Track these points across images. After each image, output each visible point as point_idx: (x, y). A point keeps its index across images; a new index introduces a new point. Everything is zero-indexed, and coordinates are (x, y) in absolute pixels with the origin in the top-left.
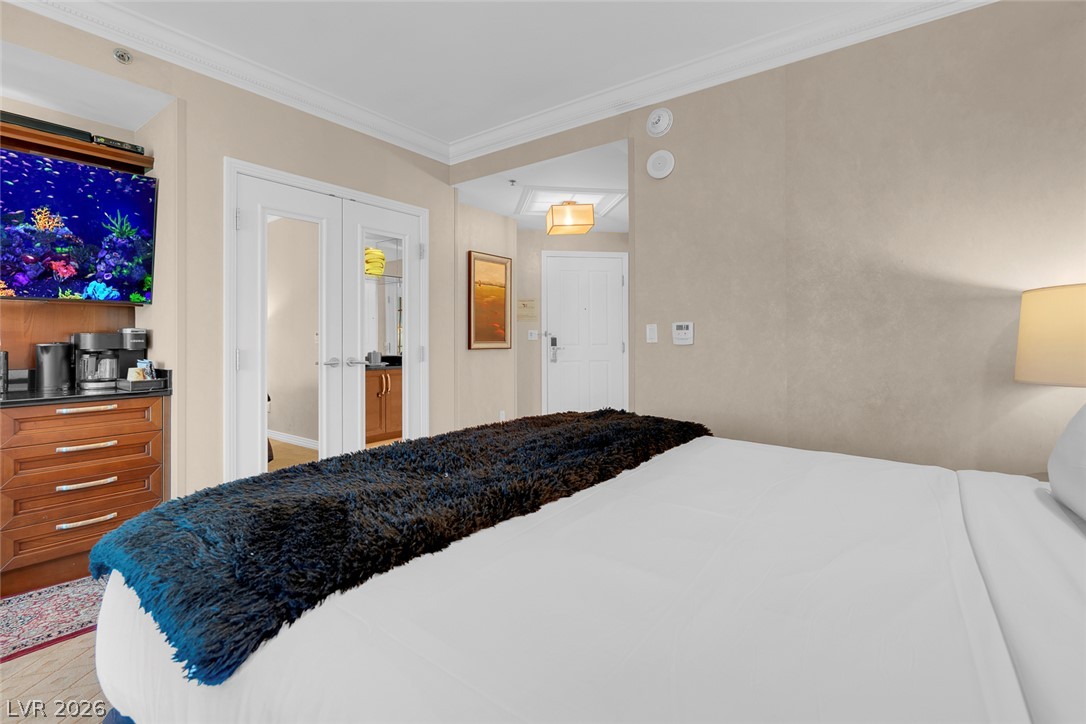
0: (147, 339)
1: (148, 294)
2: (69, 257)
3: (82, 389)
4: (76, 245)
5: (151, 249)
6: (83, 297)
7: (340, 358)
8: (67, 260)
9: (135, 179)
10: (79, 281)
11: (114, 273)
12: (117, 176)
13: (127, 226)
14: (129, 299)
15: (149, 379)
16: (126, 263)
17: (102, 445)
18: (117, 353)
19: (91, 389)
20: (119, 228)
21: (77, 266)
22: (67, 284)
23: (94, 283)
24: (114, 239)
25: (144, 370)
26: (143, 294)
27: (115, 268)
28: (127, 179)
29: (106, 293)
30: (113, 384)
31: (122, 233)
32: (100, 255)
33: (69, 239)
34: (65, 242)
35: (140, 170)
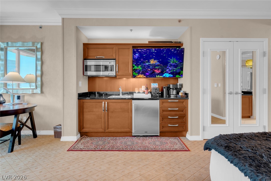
0: (182, 85)
1: (182, 75)
2: (159, 69)
3: (170, 96)
4: (161, 66)
5: (183, 65)
6: (163, 77)
7: (233, 92)
8: (158, 69)
9: (178, 49)
10: (162, 73)
11: (171, 71)
12: (172, 49)
13: (175, 60)
14: (176, 77)
15: (183, 95)
16: (175, 69)
17: (175, 109)
18: (176, 89)
19: (172, 97)
20: (173, 61)
21: (161, 70)
22: (158, 74)
23: (166, 74)
24: (171, 64)
25: (182, 93)
26: (180, 75)
27: (171, 70)
28: (175, 50)
29: (169, 76)
30: (176, 96)
31: (174, 62)
32: (167, 67)
33: (159, 65)
34: (158, 66)
35: (179, 47)
